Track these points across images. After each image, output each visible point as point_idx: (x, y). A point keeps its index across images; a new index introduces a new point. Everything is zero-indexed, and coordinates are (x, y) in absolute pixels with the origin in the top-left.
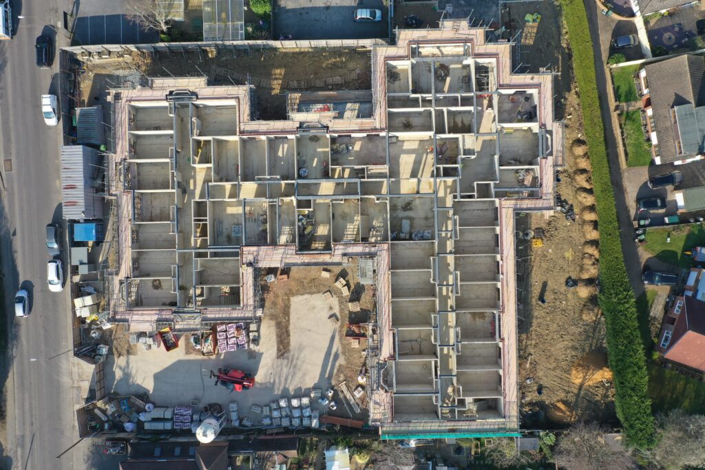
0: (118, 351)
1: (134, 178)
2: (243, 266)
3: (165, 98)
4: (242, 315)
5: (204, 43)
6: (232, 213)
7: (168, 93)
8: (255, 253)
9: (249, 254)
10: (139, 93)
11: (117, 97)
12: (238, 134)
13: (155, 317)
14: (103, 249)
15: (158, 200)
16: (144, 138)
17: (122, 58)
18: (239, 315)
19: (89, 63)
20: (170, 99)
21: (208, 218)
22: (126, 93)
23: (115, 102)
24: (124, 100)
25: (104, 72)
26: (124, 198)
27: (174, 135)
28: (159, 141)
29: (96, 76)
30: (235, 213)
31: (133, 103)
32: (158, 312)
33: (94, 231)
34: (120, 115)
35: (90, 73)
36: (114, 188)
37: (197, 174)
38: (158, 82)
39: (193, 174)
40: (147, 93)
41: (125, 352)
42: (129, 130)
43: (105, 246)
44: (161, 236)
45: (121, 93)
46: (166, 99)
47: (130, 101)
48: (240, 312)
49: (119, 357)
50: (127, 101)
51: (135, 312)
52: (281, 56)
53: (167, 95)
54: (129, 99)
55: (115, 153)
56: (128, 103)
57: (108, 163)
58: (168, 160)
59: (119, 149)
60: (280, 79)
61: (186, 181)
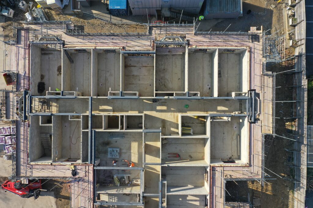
0: (8, 26)
1: (169, 52)
2: (72, 167)
3: (252, 88)
4: (22, 163)
5: (305, 126)
6: (132, 148)
7: (257, 91)
8: (86, 178)
9: (86, 172)
10: (258, 61)
11: (255, 38)
12: (212, 165)
13: (22, 72)
14: (104, 14)
15: (146, 74)
16: (209, 61)
17: (288, 38)
18: (22, 160)
19: (284, 5)
20: (251, 93)
21: (124, 131)
22: (258, 46)
23: (249, 35)
24: (251, 45)
25: (274, 19)
26: (148, 43)
27: (212, 98)
28: (206, 75)
29: (271, 12)
30: (132, 151)
31: (247, 54)
32: (27, 75)
33: (119, 7)
34: (237, 40)
35: (273, 6)
36: (158, 32)
37: (172, 113)
38: (270, 82)
39: (172, 109)
40: (258, 70)
41: (7, 33)
42: (219, 49)
43: (107, 17)
44: (111, 75)
45: (259, 42)
46: (251, 90)
47: (250, 52)
48: (26, 161)
49: (3, 27)
50: (251, 48)
51: (27, 51)
52: (285, 193)
53: (255, 90)
54: (253, 50)
55: (195, 34)
56: (248, 49)
57: (185, 27)
58: (186, 90)
59: (199, 38)
60: (262, 190)
61: (166, 102)
